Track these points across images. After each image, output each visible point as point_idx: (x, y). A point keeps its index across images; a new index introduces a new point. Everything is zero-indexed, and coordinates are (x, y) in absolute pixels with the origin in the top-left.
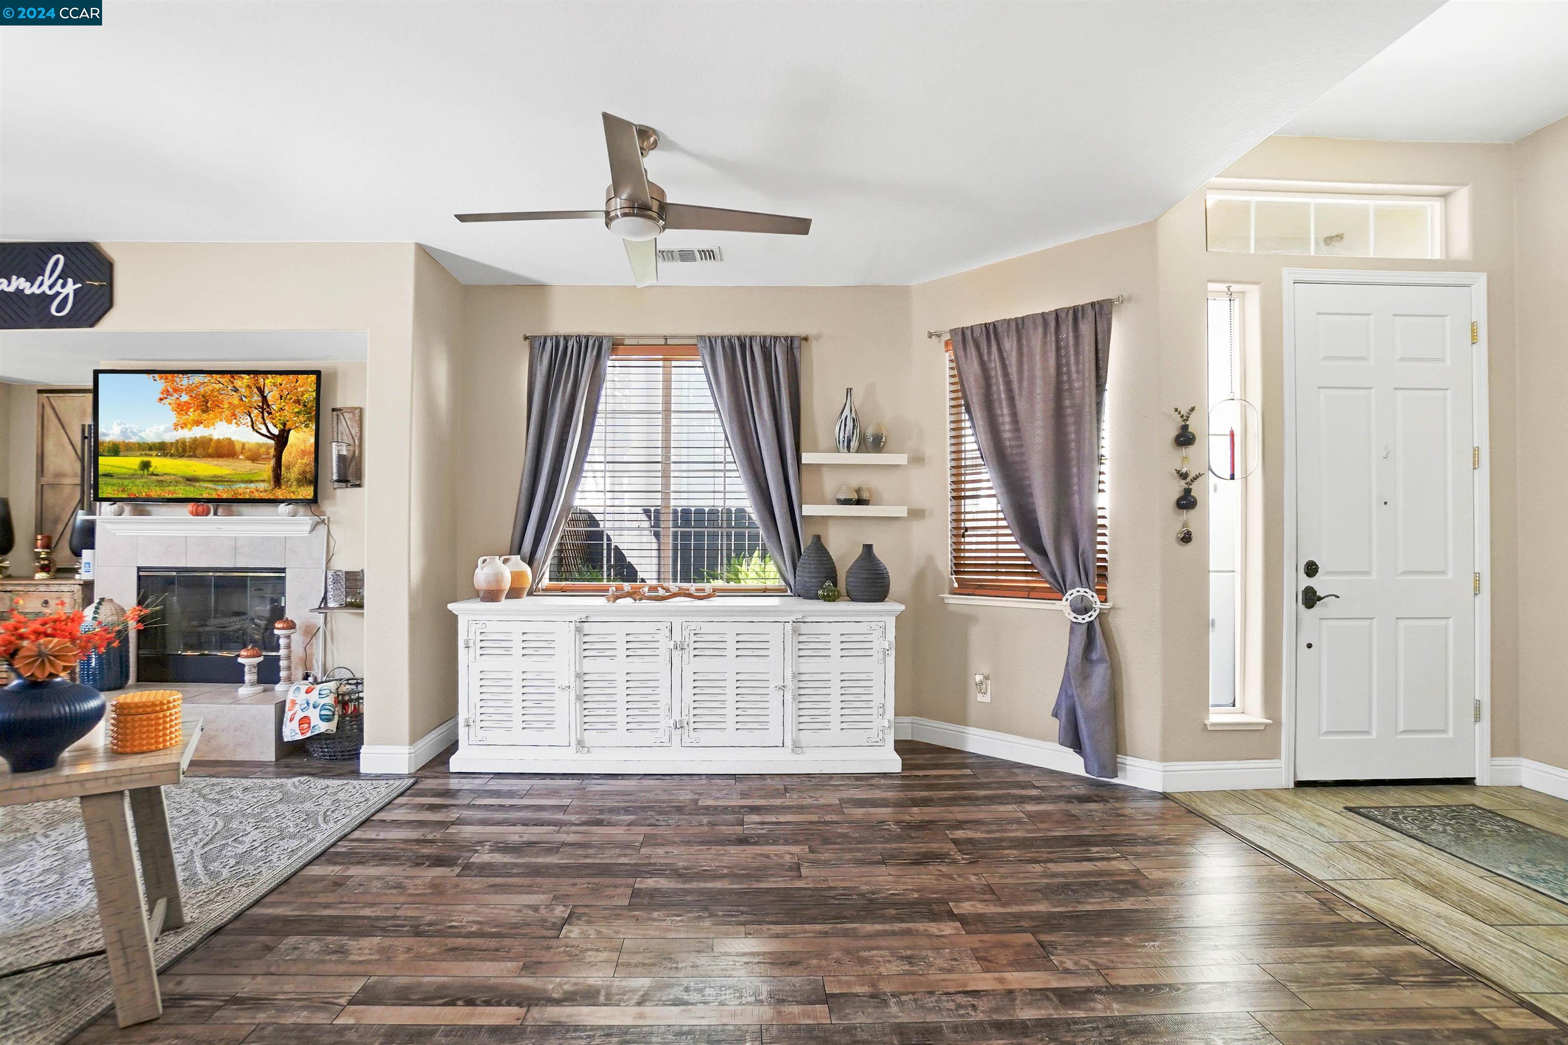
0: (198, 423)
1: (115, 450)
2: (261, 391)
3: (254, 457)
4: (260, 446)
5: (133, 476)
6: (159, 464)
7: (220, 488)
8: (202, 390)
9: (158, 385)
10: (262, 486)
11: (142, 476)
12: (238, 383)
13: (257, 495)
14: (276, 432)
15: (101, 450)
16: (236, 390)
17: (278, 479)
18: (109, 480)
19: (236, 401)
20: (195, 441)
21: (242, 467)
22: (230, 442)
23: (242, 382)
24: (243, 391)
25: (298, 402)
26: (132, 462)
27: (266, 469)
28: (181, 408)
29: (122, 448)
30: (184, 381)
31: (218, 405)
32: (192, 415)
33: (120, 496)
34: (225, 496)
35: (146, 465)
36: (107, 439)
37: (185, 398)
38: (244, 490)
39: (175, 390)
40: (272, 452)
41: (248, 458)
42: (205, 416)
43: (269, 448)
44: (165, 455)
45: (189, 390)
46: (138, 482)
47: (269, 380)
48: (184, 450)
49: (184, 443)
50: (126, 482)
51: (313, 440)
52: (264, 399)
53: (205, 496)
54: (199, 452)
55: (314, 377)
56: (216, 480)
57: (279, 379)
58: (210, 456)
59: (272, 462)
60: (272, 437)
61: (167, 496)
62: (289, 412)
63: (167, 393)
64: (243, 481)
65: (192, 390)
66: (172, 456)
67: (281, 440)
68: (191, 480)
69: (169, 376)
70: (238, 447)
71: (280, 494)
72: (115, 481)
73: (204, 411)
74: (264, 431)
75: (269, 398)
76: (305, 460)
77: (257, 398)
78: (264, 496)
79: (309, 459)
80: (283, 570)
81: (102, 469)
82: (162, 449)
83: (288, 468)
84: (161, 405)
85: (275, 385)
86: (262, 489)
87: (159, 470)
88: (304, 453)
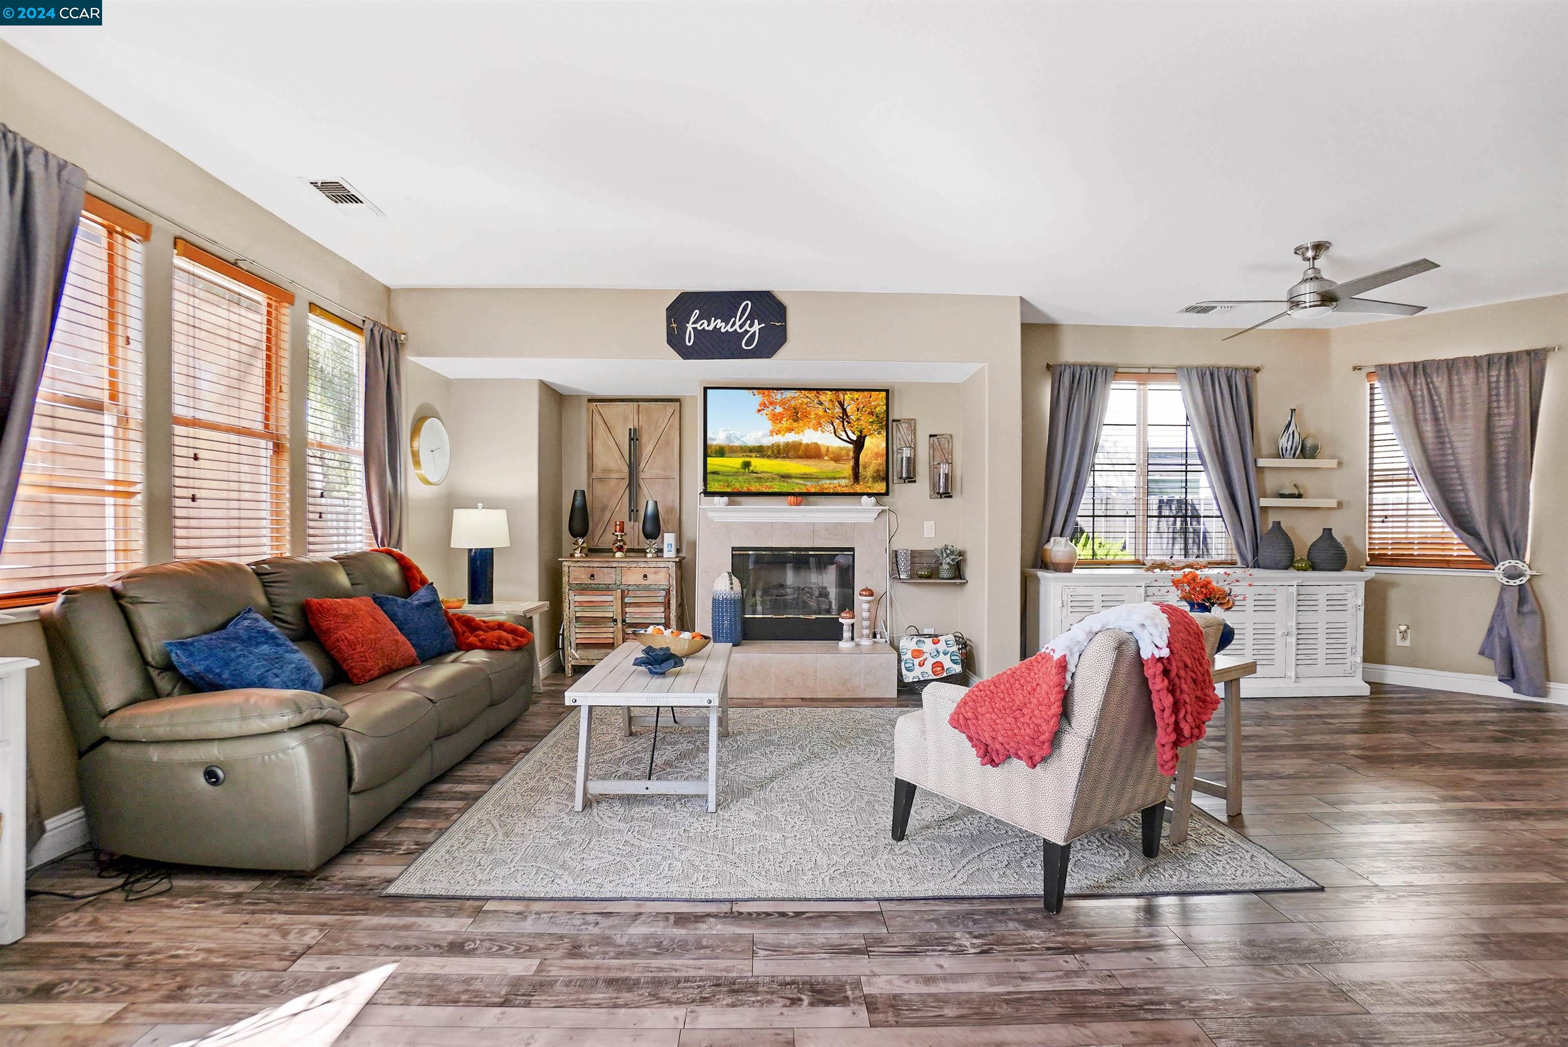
0: (790, 430)
1: (721, 452)
2: (841, 405)
3: (837, 459)
4: (841, 449)
5: (736, 474)
6: (758, 463)
7: (809, 484)
8: (793, 403)
9: (757, 399)
10: (843, 482)
11: (744, 474)
12: (823, 398)
13: (839, 490)
14: (854, 437)
15: (709, 452)
16: (821, 403)
17: (856, 476)
18: (716, 477)
19: (821, 412)
20: (787, 444)
21: (827, 466)
22: (817, 446)
23: (826, 397)
24: (826, 404)
25: (871, 413)
26: (735, 462)
27: (847, 468)
28: (776, 418)
29: (727, 450)
30: (778, 396)
31: (806, 415)
32: (785, 423)
33: (725, 490)
34: (813, 490)
35: (747, 465)
36: (714, 443)
37: (779, 409)
38: (828, 486)
39: (771, 403)
40: (851, 454)
41: (831, 459)
42: (795, 425)
43: (848, 451)
44: (763, 456)
45: (782, 403)
46: (740, 478)
47: (848, 396)
48: (779, 452)
49: (778, 446)
50: (730, 479)
51: (884, 445)
52: (844, 411)
53: (797, 490)
54: (791, 454)
55: (884, 394)
56: (805, 477)
57: (856, 395)
58: (801, 457)
59: (852, 463)
60: (851, 442)
61: (765, 490)
62: (865, 421)
63: (764, 405)
64: (828, 478)
65: (785, 403)
66: (769, 457)
67: (859, 444)
68: (785, 477)
69: (766, 392)
70: (823, 450)
71: (858, 489)
72: (720, 478)
73: (795, 421)
74: (845, 437)
75: (848, 410)
76: (879, 461)
77: (838, 410)
78: (846, 490)
79: (881, 460)
80: (852, 549)
81: (710, 468)
82: (760, 451)
83: (865, 467)
84: (759, 415)
85: (852, 399)
86: (844, 484)
87: (758, 469)
88: (877, 455)
